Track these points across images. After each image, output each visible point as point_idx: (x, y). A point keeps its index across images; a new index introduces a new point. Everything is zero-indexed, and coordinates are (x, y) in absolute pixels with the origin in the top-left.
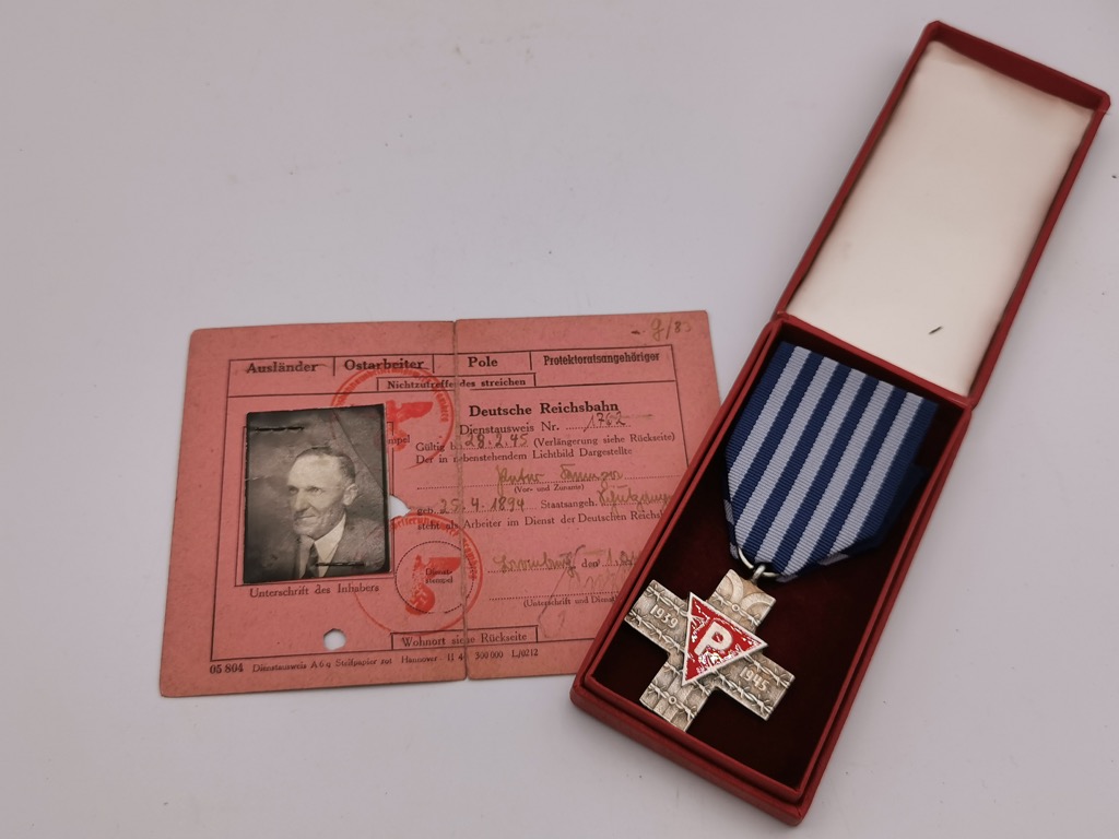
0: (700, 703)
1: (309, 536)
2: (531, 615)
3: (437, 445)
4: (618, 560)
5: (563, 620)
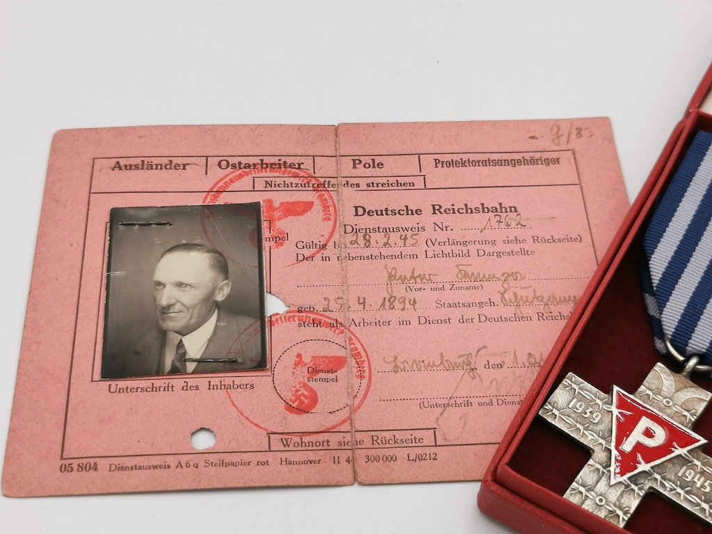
1: (176, 332)
2: (429, 418)
3: (318, 243)
4: (525, 361)
5: (465, 423)
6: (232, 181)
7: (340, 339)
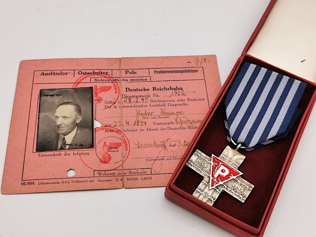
1: (62, 134)
2: (149, 164)
3: (113, 102)
4: (183, 144)
5: (162, 166)
6: (83, 79)
7: (119, 136)
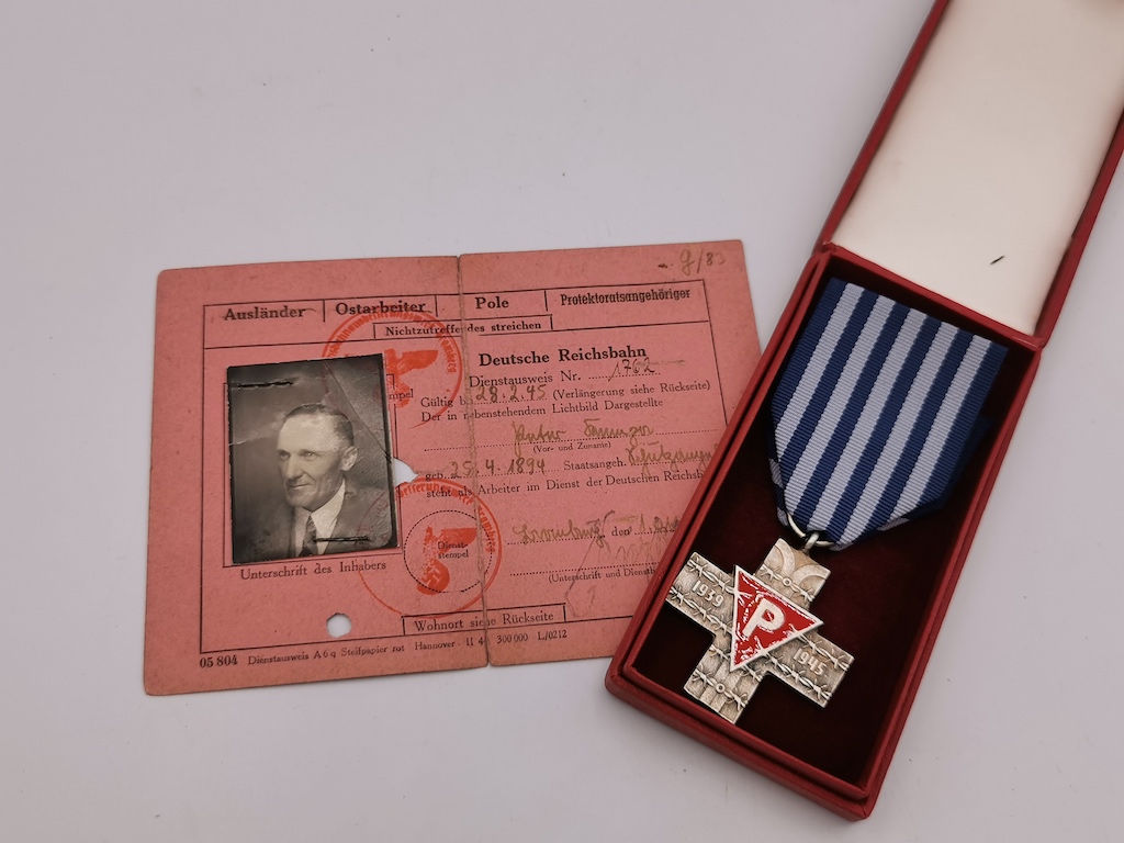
0: (750, 689)
1: (304, 508)
2: (558, 592)
3: (444, 400)
4: (652, 526)
5: (594, 597)
